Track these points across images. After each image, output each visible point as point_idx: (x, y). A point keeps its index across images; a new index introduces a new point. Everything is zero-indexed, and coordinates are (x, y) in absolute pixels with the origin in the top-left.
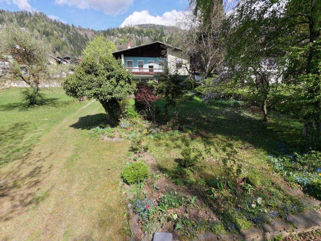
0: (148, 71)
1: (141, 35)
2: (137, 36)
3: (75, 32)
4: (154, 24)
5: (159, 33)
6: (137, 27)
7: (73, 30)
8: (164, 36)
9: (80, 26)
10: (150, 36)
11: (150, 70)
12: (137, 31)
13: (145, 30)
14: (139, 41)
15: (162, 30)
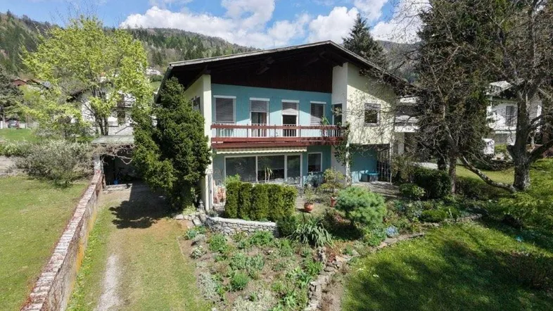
0: (280, 134)
1: (161, 45)
2: (152, 46)
3: (13, 27)
4: (182, 31)
5: (194, 44)
6: (153, 31)
7: (8, 21)
8: (204, 50)
9: (26, 17)
10: (178, 49)
11: (286, 132)
12: (153, 37)
13: (168, 38)
14: (159, 53)
15: (200, 40)
